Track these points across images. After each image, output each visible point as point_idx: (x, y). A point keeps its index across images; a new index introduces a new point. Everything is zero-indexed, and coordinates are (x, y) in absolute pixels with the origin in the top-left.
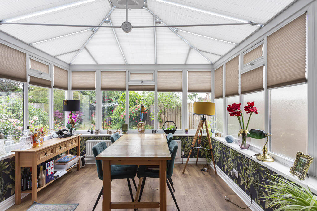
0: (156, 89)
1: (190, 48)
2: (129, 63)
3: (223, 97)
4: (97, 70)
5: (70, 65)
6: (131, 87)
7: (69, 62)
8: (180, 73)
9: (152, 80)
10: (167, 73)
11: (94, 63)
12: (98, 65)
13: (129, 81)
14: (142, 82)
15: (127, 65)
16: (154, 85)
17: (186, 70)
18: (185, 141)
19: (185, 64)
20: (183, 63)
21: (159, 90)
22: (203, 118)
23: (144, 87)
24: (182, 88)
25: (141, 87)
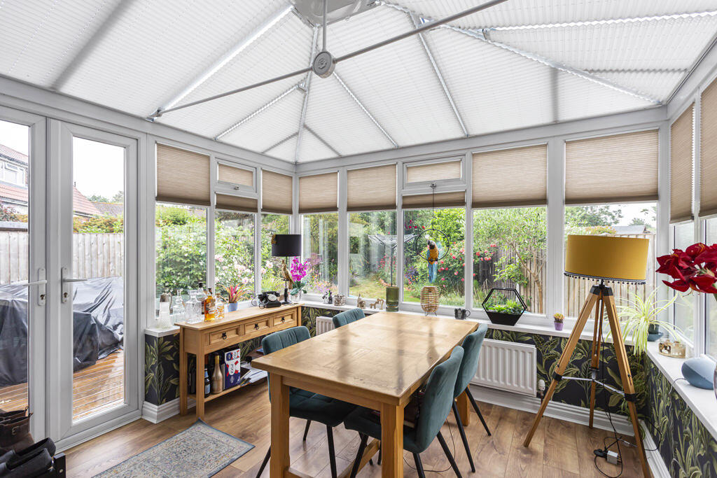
0: (469, 201)
1: (554, 73)
2: (402, 144)
3: (693, 218)
4: (341, 169)
5: (296, 164)
6: (408, 201)
7: (292, 160)
8: (541, 152)
9: (458, 180)
10: (499, 156)
11: (333, 155)
12: (341, 157)
13: (404, 185)
14: (433, 186)
15: (398, 149)
16: (464, 192)
17: (560, 140)
18: (553, 352)
19: (556, 123)
20: (547, 119)
21: (477, 204)
22: (602, 286)
23: (437, 199)
24: (546, 195)
25: (429, 199)
